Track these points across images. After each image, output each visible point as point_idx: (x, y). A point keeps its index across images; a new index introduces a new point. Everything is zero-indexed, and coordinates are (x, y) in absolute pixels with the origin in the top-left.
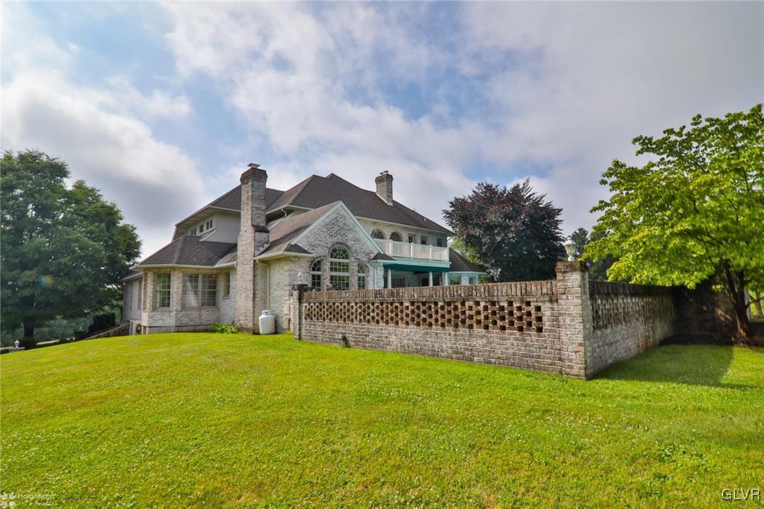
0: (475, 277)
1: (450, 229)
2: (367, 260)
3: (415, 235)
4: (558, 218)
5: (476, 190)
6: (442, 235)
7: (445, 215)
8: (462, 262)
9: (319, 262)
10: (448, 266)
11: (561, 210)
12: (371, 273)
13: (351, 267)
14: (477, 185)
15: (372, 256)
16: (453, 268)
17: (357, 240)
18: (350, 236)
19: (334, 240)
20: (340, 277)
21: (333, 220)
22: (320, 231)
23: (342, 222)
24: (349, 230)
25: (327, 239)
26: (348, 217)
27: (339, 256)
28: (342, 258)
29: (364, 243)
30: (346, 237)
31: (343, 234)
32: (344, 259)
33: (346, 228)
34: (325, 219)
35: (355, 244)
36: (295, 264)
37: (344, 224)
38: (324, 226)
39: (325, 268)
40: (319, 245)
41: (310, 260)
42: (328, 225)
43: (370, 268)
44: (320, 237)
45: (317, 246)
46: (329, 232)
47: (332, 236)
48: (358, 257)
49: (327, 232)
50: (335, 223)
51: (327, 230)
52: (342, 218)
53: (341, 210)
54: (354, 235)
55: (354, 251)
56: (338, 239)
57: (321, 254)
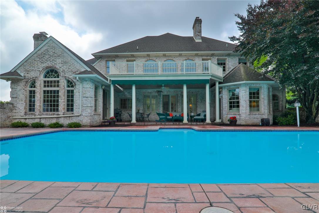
9: (35, 81)
12: (77, 86)
13: (61, 84)
17: (65, 63)
18: (59, 61)
20: (51, 91)
21: (44, 51)
22: (33, 60)
23: (52, 51)
24: (58, 56)
25: (39, 65)
26: (57, 47)
27: (51, 77)
28: (54, 78)
29: (71, 64)
30: (55, 62)
31: (53, 60)
32: (56, 78)
33: (56, 55)
34: (37, 52)
35: (63, 66)
36: (15, 84)
37: (54, 52)
38: (37, 57)
39: (37, 85)
40: (33, 70)
41: (26, 81)
42: (40, 55)
43: (76, 83)
44: (34, 64)
45: (31, 71)
46: (40, 60)
47: (43, 63)
48: (65, 75)
49: (39, 61)
50: (46, 53)
51: (38, 59)
52: (52, 48)
53: (52, 43)
54: (62, 60)
55: (62, 71)
56: (48, 64)
57: (34, 76)
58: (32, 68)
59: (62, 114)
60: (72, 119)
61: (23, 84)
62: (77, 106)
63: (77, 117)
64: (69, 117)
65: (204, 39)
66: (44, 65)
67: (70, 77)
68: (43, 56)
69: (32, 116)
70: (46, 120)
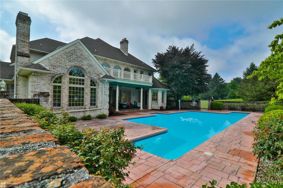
0: (165, 91)
1: (155, 68)
2: (98, 78)
3: (137, 70)
4: (206, 64)
5: (168, 50)
6: (151, 71)
7: (153, 61)
8: (159, 84)
9: (60, 78)
10: (151, 85)
11: (208, 61)
12: (100, 86)
13: (85, 82)
14: (169, 47)
15: (102, 76)
16: (153, 87)
17: (91, 66)
18: (85, 63)
19: (73, 64)
20: (77, 88)
21: (72, 51)
22: (60, 57)
23: (79, 53)
24: (84, 58)
25: (66, 63)
26: (84, 51)
27: (77, 75)
28: (79, 76)
29: (95, 67)
30: (82, 63)
31: (80, 61)
32: (81, 77)
33: (83, 57)
34: (64, 49)
35: (89, 68)
36: (37, 77)
37: (81, 54)
38: (64, 54)
39: (64, 81)
40: (59, 66)
41: (51, 75)
42: (67, 53)
43: (99, 84)
44: (60, 61)
45: (58, 67)
46: (68, 58)
47: (71, 61)
48: (91, 76)
49: (66, 58)
50: (74, 53)
51: (66, 57)
52: (79, 50)
53: (79, 45)
54: (88, 62)
55: (88, 72)
56: (76, 63)
57: (61, 72)
58: (58, 64)
59: (88, 108)
60: (96, 112)
61: (48, 79)
62: (99, 101)
63: (100, 110)
64: (94, 110)
65: (129, 54)
66: (72, 64)
67: (95, 78)
68: (71, 55)
69: (59, 111)
70: (74, 114)
